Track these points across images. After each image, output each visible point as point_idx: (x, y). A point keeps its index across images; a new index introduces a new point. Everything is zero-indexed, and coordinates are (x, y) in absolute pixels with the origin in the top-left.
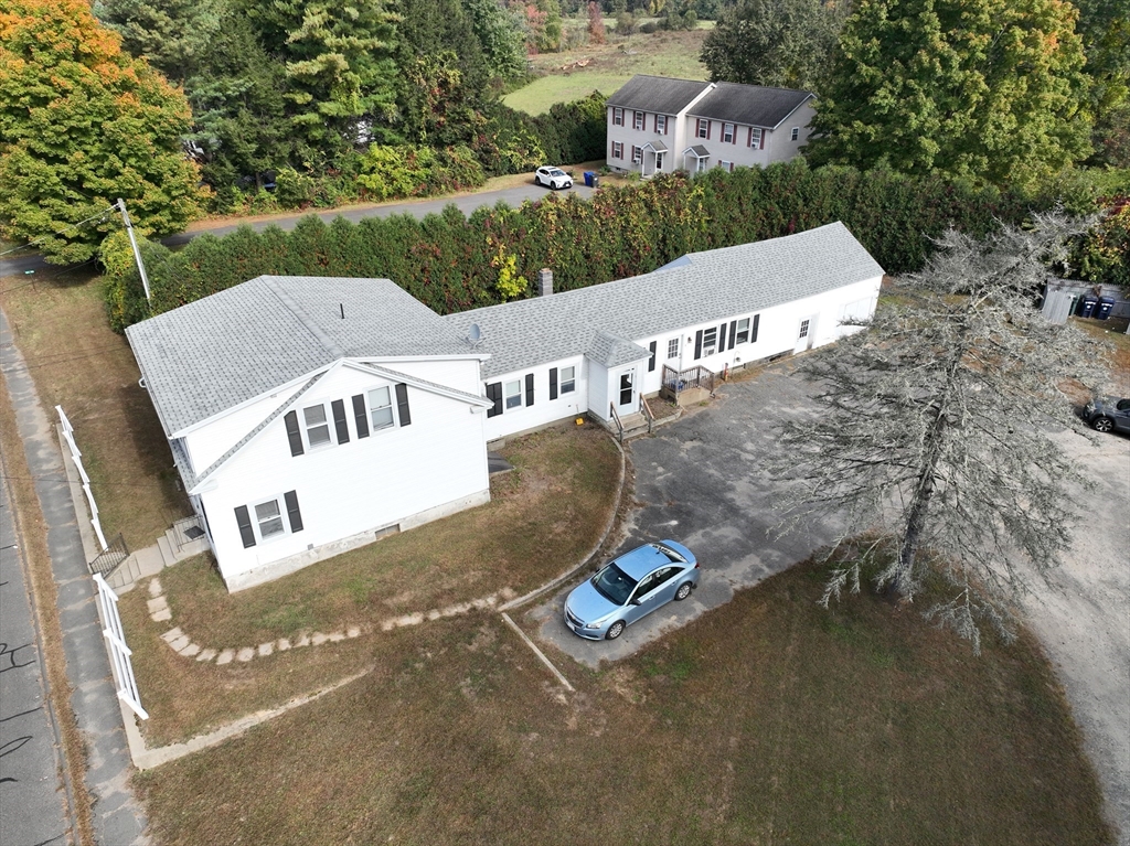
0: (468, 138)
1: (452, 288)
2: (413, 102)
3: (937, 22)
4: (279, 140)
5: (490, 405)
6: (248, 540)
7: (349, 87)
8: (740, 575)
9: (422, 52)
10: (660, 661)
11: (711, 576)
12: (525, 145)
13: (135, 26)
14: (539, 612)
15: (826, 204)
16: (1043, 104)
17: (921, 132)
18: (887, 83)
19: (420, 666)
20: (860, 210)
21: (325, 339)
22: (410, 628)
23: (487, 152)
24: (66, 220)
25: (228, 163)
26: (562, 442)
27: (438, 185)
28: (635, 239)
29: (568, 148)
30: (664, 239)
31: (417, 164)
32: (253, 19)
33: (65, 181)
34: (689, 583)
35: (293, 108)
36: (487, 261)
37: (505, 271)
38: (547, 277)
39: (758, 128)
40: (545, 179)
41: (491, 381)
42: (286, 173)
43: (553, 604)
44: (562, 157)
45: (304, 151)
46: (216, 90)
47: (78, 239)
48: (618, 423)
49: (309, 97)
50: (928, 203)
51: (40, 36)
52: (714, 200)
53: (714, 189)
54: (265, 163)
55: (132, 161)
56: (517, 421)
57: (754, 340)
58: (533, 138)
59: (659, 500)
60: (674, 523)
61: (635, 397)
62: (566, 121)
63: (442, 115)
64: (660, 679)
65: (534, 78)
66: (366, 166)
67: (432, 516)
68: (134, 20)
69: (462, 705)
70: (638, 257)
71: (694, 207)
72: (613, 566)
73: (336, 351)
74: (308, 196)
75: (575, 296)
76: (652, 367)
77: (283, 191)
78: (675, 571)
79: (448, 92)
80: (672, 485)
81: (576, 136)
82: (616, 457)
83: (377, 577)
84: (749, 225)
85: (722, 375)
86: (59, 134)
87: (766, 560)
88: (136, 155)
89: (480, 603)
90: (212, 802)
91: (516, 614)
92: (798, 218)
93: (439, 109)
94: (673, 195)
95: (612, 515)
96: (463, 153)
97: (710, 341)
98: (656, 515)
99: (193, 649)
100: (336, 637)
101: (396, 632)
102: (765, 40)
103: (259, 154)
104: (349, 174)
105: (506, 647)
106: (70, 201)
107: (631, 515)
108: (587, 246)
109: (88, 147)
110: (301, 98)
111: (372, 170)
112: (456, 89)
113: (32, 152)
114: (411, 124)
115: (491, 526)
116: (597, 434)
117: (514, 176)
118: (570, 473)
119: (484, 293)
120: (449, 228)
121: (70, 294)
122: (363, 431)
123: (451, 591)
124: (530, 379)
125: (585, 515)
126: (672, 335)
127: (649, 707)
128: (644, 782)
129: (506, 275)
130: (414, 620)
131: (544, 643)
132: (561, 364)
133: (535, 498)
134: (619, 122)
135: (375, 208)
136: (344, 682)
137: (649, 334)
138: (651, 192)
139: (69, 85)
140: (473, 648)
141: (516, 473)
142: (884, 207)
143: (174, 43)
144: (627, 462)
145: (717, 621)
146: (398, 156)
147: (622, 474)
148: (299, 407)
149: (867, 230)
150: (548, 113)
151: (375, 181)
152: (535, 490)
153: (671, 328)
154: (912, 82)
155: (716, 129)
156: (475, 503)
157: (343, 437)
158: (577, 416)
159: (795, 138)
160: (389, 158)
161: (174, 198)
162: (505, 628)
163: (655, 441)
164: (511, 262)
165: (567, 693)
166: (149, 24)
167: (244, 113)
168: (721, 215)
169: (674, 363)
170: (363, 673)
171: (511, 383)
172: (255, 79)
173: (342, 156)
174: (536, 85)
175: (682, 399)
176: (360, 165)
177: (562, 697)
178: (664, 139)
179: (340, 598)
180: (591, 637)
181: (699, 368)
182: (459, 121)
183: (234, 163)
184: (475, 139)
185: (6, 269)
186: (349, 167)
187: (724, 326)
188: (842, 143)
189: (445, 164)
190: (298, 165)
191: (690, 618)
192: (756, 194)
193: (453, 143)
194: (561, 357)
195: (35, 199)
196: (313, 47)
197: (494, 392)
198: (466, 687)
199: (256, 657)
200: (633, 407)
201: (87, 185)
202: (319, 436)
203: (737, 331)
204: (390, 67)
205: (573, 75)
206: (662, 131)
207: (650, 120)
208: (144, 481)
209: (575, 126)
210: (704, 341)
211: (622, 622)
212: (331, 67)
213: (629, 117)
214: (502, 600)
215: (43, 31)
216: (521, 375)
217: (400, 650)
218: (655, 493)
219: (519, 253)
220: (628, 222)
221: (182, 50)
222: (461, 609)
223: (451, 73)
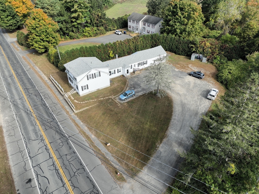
0: (103, 25)
1: (103, 56)
2: (93, 19)
3: (179, 10)
4: (70, 27)
5: (110, 74)
6: (83, 90)
7: (82, 18)
8: (140, 94)
9: (94, 10)
10: (130, 102)
11: (137, 94)
12: (113, 25)
13: (46, 10)
14: (116, 98)
15: (161, 41)
16: (196, 24)
17: (177, 28)
18: (172, 20)
19: (103, 103)
20: (166, 42)
21: (90, 66)
22: (102, 100)
23: (106, 28)
24: (41, 45)
25: (61, 32)
26: (119, 79)
27: (98, 34)
28: (131, 47)
29: (121, 26)
30: (136, 47)
31: (94, 31)
32: (64, 6)
33: (41, 39)
34: (134, 94)
35: (72, 22)
36: (108, 52)
37: (111, 53)
38: (117, 55)
39: (153, 25)
40: (117, 33)
41: (110, 71)
42: (71, 33)
43: (118, 97)
44: (120, 27)
45: (74, 29)
46: (59, 19)
47: (43, 48)
48: (127, 76)
49: (75, 20)
50: (176, 41)
51: (37, 17)
52: (144, 40)
53: (144, 38)
54: (67, 32)
55: (51, 36)
56: (113, 76)
57: (147, 64)
58: (114, 24)
59: (132, 86)
60: (133, 88)
61: (129, 73)
62: (120, 21)
63: (98, 21)
64: (130, 104)
65: (114, 4)
66: (85, 31)
67: (103, 88)
68: (46, 8)
69: (108, 106)
70: (131, 50)
71: (140, 42)
72: (125, 92)
73: (92, 68)
74: (75, 37)
75: (121, 58)
76: (132, 68)
77: (70, 36)
78: (132, 93)
79: (99, 17)
80: (133, 84)
81: (122, 23)
82: (126, 81)
83: (97, 95)
84: (150, 44)
85: (142, 69)
86: (40, 32)
87: (144, 92)
88: (51, 35)
89: (110, 97)
90: (83, 115)
91: (114, 98)
92: (157, 43)
93: (97, 20)
94: (137, 40)
95: (125, 87)
96: (102, 28)
97: (140, 64)
98: (131, 87)
99: (78, 102)
100: (94, 101)
101: (100, 100)
102: (157, 4)
103: (66, 30)
104: (82, 33)
105: (113, 101)
106: (41, 42)
107: (128, 88)
108: (123, 49)
109: (44, 34)
110: (74, 20)
111: (86, 32)
112: (100, 16)
113: (36, 35)
114: (93, 23)
115: (110, 89)
116: (124, 78)
117: (111, 31)
118: (120, 83)
119: (108, 57)
120: (102, 47)
121: (40, 57)
122: (95, 77)
123: (106, 96)
124: (115, 70)
125: (122, 88)
126: (134, 64)
127: (128, 106)
128: (127, 112)
129: (111, 54)
130: (102, 99)
131: (117, 101)
132: (119, 68)
133: (116, 86)
134: (130, 21)
135: (87, 39)
136: (95, 105)
137: (131, 64)
138: (133, 40)
139: (41, 24)
140: (109, 101)
141: (113, 83)
142: (170, 41)
143: (52, 12)
144: (128, 81)
145: (137, 98)
146: (90, 29)
147: (127, 83)
148: (88, 74)
149: (168, 45)
150: (117, 19)
151: (86, 34)
152: (116, 85)
153: (134, 63)
154: (175, 20)
155: (147, 24)
156: (108, 86)
157: (93, 78)
158: (121, 75)
159: (160, 26)
160: (89, 30)
161: (57, 41)
162: (113, 99)
163: (132, 78)
164: (112, 52)
165: (120, 105)
166: (48, 9)
167: (64, 23)
168: (145, 42)
169: (135, 68)
170: (97, 104)
171: (112, 71)
172: (66, 18)
173: (80, 29)
174: (115, 6)
175: (136, 73)
176: (84, 31)
177: (119, 105)
178: (138, 25)
179: (94, 97)
180: (122, 100)
181: (138, 68)
182: (101, 22)
183: (62, 32)
184: (104, 25)
185: (27, 52)
186: (82, 31)
187: (142, 62)
188: (165, 30)
189: (99, 30)
190: (73, 31)
191: (134, 98)
192: (151, 39)
193: (100, 26)
194: (119, 67)
195: (36, 42)
196: (76, 11)
197: (110, 72)
198: (109, 105)
199: (85, 102)
200: (129, 74)
201: (44, 40)
202: (90, 78)
203: (144, 63)
204: (88, 13)
205: (122, 3)
206: (137, 24)
207: (135, 22)
208: (65, 84)
209: (122, 21)
210: (139, 64)
211: (126, 98)
212: (79, 15)
213: (132, 21)
214: (112, 97)
215: (37, 16)
216: (113, 70)
217: (101, 102)
218: (131, 85)
219: (113, 50)
220: (130, 45)
221: (53, 13)
222: (107, 98)
223: (99, 14)
